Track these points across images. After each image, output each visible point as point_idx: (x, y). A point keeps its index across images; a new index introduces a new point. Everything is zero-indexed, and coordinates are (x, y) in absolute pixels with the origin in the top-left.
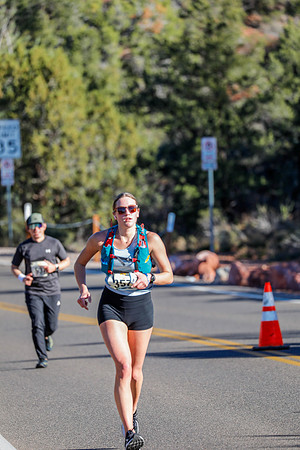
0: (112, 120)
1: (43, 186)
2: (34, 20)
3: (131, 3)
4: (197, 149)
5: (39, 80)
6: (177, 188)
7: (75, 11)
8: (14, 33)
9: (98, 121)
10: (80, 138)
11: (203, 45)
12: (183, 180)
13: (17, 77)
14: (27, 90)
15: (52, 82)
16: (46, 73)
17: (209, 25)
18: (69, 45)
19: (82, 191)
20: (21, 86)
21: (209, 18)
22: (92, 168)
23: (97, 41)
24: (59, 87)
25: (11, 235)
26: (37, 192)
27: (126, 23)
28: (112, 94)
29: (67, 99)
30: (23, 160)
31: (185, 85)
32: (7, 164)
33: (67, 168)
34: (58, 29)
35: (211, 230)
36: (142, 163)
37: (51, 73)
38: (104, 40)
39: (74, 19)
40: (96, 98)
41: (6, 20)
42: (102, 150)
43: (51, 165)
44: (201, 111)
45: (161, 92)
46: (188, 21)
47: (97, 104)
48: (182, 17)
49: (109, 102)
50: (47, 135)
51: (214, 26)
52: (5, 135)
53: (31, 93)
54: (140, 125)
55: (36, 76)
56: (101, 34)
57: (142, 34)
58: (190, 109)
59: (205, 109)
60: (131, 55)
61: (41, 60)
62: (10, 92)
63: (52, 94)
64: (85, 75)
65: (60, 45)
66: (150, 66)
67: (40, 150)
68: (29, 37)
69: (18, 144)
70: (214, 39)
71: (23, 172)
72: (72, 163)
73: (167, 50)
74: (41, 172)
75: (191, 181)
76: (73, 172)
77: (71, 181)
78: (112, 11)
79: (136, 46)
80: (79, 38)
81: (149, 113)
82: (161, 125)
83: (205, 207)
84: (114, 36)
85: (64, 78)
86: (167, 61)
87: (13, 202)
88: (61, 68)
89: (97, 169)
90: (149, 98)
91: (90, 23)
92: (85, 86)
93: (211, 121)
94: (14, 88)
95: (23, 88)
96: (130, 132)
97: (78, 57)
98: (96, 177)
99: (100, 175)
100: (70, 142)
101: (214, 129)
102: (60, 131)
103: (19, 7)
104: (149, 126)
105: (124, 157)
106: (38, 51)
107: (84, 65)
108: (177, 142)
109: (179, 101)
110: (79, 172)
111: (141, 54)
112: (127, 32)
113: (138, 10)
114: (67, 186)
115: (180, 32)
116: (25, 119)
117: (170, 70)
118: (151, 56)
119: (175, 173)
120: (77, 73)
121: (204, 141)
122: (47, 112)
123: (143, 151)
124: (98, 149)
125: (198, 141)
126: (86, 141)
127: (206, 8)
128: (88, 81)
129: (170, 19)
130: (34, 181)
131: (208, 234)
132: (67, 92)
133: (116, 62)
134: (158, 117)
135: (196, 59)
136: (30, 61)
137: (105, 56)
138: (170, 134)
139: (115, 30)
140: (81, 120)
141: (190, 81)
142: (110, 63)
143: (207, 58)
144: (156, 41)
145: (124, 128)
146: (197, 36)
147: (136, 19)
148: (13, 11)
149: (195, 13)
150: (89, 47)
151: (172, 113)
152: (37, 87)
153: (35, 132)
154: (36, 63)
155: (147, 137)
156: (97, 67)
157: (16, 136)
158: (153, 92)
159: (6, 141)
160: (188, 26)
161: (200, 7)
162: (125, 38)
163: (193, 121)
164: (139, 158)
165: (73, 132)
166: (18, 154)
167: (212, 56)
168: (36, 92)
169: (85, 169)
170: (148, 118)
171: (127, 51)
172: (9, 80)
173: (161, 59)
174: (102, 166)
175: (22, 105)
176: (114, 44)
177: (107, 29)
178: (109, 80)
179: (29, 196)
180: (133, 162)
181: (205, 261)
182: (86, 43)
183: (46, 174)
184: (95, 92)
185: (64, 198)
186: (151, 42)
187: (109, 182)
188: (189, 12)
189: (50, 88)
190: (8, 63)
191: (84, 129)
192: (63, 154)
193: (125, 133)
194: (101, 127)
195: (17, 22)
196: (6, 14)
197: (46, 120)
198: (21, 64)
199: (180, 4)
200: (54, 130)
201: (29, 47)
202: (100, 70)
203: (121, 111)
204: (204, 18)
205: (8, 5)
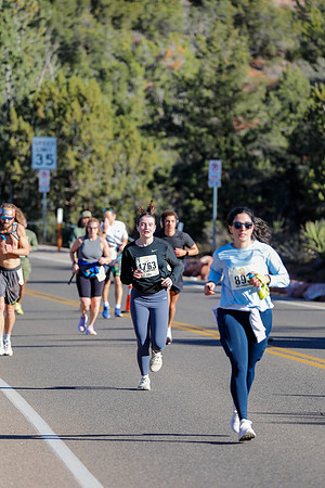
0: (134, 141)
1: (74, 194)
2: (74, 54)
3: (156, 44)
4: (205, 169)
5: (75, 105)
6: (188, 201)
7: (109, 48)
8: (56, 65)
9: (122, 142)
10: (107, 155)
11: (214, 82)
12: (192, 195)
13: (57, 101)
14: (65, 112)
15: (86, 107)
16: (81, 99)
17: (220, 65)
18: (102, 76)
19: (107, 200)
20: (60, 109)
21: (220, 59)
22: (116, 181)
23: (125, 74)
24: (91, 111)
25: (45, 235)
26: (69, 200)
27: (150, 60)
28: (136, 120)
29: (97, 121)
30: (58, 171)
31: (198, 115)
32: (45, 174)
33: (95, 180)
34: (94, 62)
35: (213, 238)
36: (158, 179)
37: (85, 99)
38: (132, 74)
39: (108, 55)
40: (122, 122)
41: (50, 53)
42: (125, 166)
43: (81, 176)
44: (211, 137)
45: (177, 120)
46: (203, 61)
47: (123, 127)
48: (198, 57)
49: (133, 126)
50: (79, 151)
51: (224, 67)
52: (44, 150)
53: (68, 115)
54: (158, 147)
55: (72, 101)
56: (130, 68)
57: (164, 70)
58: (202, 135)
59: (214, 136)
60: (154, 87)
61: (78, 88)
62: (50, 114)
63: (85, 117)
64: (114, 102)
65: (95, 76)
66: (170, 97)
67: (73, 164)
68: (69, 69)
69: (55, 157)
70: (224, 78)
71: (58, 182)
72: (99, 176)
73: (184, 85)
74: (73, 183)
75: (199, 196)
76: (100, 183)
77: (97, 191)
78: (139, 50)
79: (158, 80)
80: (111, 71)
81: (166, 137)
82: (176, 147)
83: (210, 218)
84: (141, 71)
85: (96, 104)
86: (184, 94)
87: (48, 206)
88: (94, 96)
89: (120, 182)
90: (167, 125)
91: (121, 59)
92: (113, 112)
93: (218, 146)
94: (54, 111)
95: (61, 111)
96: (150, 152)
97: (109, 87)
98: (119, 188)
99: (122, 187)
100: (99, 158)
101: (220, 153)
102: (91, 149)
103: (61, 43)
104: (165, 147)
105: (143, 173)
106: (75, 81)
107: (114, 94)
108: (189, 163)
109: (192, 128)
110: (104, 184)
111: (162, 87)
112: (151, 68)
113: (162, 50)
114: (94, 195)
115: (196, 71)
116: (62, 136)
117: (186, 101)
118: (170, 89)
119: (186, 189)
120: (108, 100)
121: (212, 162)
122: (80, 132)
123: (160, 168)
124: (121, 165)
125: (206, 162)
126: (112, 158)
127: (218, 51)
128: (117, 108)
129: (188, 59)
130: (67, 189)
131: (211, 241)
132: (98, 116)
133: (141, 93)
134: (174, 141)
135: (209, 94)
136: (68, 88)
137: (132, 87)
138: (184, 156)
139: (141, 65)
140: (108, 140)
141: (202, 111)
142: (136, 93)
143: (217, 93)
144: (174, 76)
145: (144, 149)
146: (210, 74)
147: (160, 57)
148: (57, 46)
149: (209, 55)
150: (119, 79)
151: (186, 138)
152: (73, 110)
153: (70, 148)
154: (73, 90)
155: (163, 157)
156: (125, 96)
157: (53, 151)
158: (171, 119)
159: (44, 154)
160: (203, 66)
161: (214, 50)
162: (149, 72)
163: (203, 146)
164: (156, 174)
165: (102, 149)
166: (54, 166)
167: (222, 92)
168: (71, 115)
169: (110, 182)
170: (165, 141)
171: (151, 84)
172: (50, 104)
173: (179, 92)
174: (125, 179)
175: (60, 125)
176: (140, 77)
177: (134, 65)
178: (134, 108)
179: (61, 202)
180: (151, 177)
181: (207, 264)
182: (117, 75)
183: (77, 184)
184: (122, 117)
185: (91, 205)
186: (170, 77)
187: (130, 194)
188: (204, 54)
189: (84, 112)
190: (50, 89)
191: (110, 148)
192: (92, 168)
193: (145, 153)
194: (125, 147)
195: (59, 56)
196: (51, 48)
197: (79, 139)
198: (60, 90)
199: (197, 47)
200: (85, 148)
201: (67, 77)
202: (127, 98)
203: (142, 134)
204: (216, 59)
205: (53, 41)
